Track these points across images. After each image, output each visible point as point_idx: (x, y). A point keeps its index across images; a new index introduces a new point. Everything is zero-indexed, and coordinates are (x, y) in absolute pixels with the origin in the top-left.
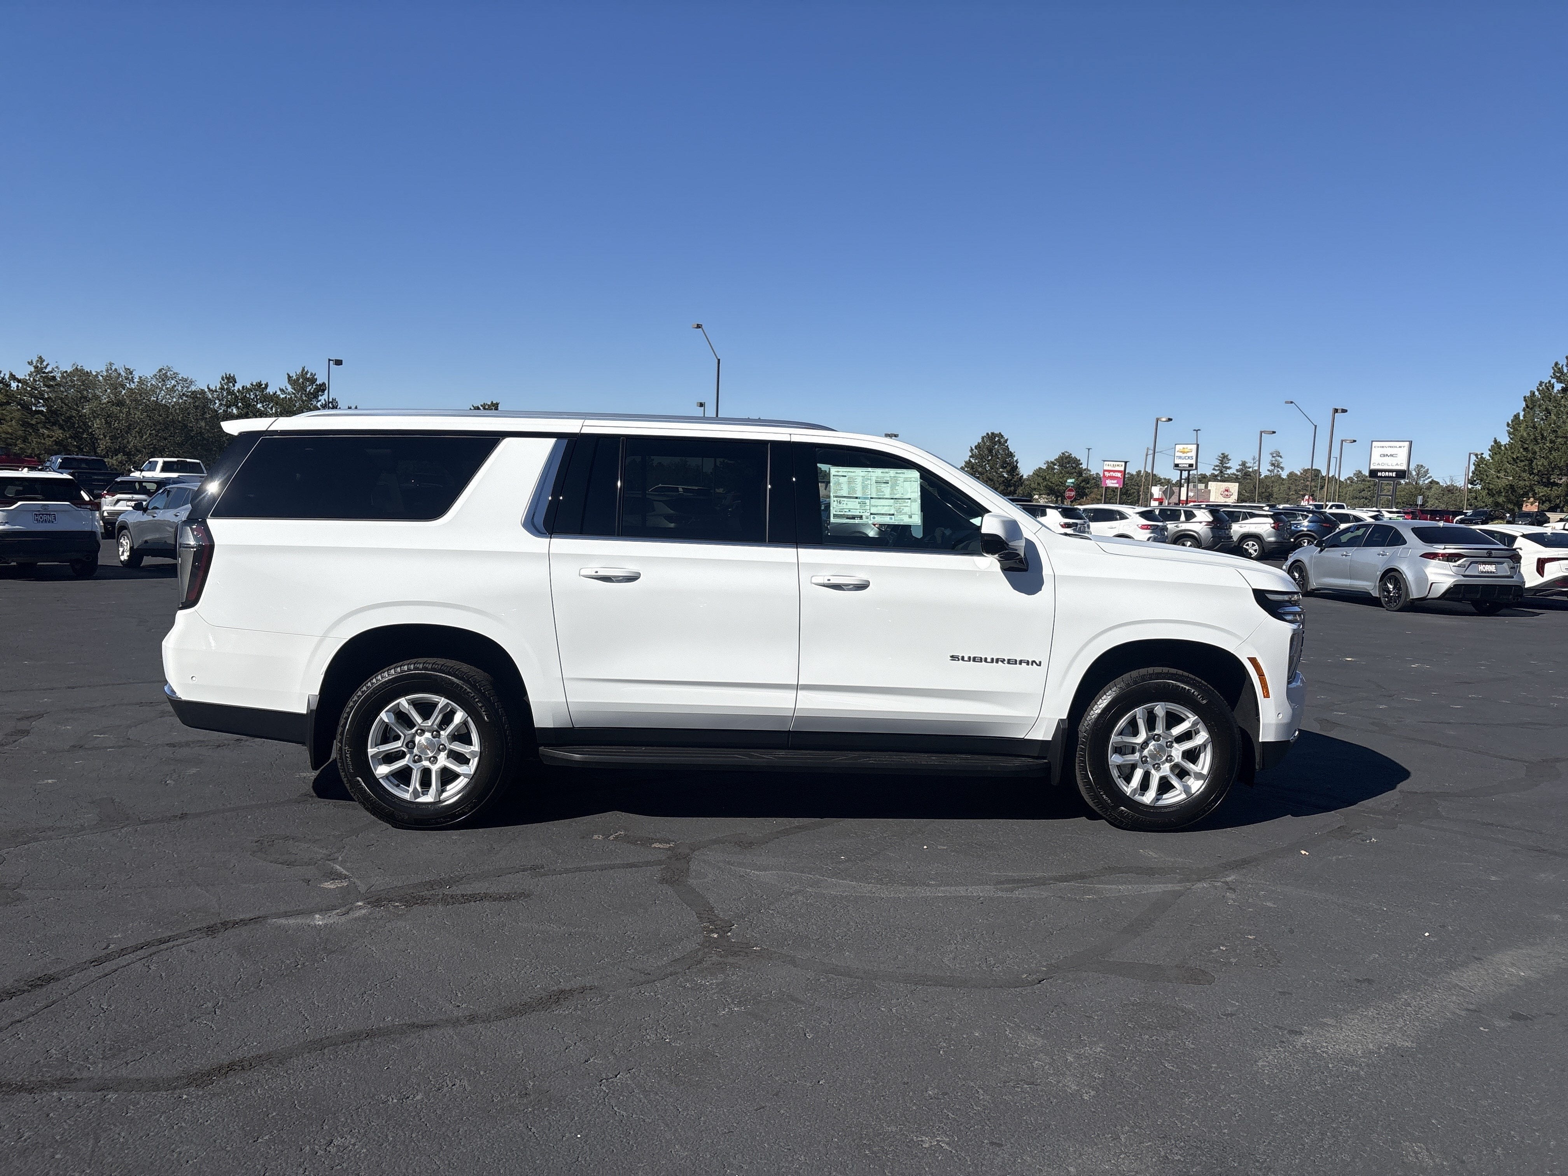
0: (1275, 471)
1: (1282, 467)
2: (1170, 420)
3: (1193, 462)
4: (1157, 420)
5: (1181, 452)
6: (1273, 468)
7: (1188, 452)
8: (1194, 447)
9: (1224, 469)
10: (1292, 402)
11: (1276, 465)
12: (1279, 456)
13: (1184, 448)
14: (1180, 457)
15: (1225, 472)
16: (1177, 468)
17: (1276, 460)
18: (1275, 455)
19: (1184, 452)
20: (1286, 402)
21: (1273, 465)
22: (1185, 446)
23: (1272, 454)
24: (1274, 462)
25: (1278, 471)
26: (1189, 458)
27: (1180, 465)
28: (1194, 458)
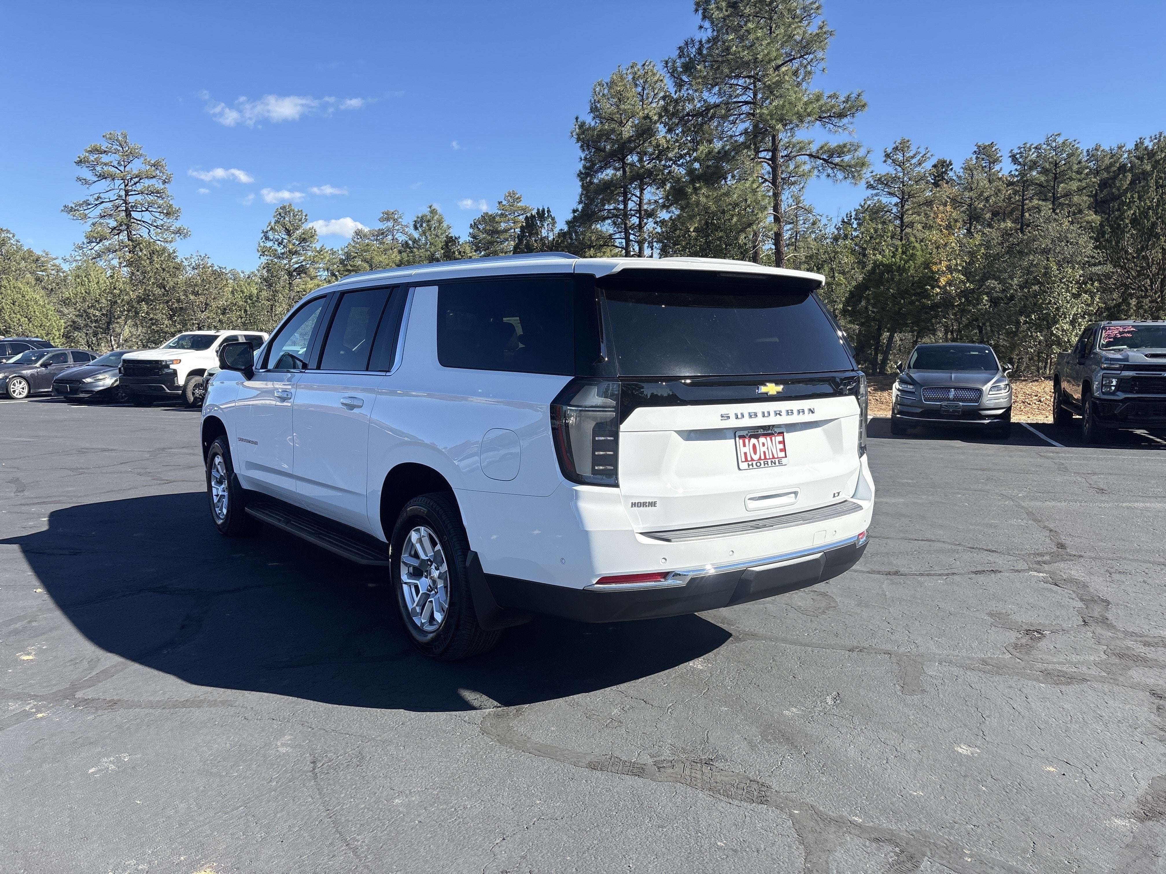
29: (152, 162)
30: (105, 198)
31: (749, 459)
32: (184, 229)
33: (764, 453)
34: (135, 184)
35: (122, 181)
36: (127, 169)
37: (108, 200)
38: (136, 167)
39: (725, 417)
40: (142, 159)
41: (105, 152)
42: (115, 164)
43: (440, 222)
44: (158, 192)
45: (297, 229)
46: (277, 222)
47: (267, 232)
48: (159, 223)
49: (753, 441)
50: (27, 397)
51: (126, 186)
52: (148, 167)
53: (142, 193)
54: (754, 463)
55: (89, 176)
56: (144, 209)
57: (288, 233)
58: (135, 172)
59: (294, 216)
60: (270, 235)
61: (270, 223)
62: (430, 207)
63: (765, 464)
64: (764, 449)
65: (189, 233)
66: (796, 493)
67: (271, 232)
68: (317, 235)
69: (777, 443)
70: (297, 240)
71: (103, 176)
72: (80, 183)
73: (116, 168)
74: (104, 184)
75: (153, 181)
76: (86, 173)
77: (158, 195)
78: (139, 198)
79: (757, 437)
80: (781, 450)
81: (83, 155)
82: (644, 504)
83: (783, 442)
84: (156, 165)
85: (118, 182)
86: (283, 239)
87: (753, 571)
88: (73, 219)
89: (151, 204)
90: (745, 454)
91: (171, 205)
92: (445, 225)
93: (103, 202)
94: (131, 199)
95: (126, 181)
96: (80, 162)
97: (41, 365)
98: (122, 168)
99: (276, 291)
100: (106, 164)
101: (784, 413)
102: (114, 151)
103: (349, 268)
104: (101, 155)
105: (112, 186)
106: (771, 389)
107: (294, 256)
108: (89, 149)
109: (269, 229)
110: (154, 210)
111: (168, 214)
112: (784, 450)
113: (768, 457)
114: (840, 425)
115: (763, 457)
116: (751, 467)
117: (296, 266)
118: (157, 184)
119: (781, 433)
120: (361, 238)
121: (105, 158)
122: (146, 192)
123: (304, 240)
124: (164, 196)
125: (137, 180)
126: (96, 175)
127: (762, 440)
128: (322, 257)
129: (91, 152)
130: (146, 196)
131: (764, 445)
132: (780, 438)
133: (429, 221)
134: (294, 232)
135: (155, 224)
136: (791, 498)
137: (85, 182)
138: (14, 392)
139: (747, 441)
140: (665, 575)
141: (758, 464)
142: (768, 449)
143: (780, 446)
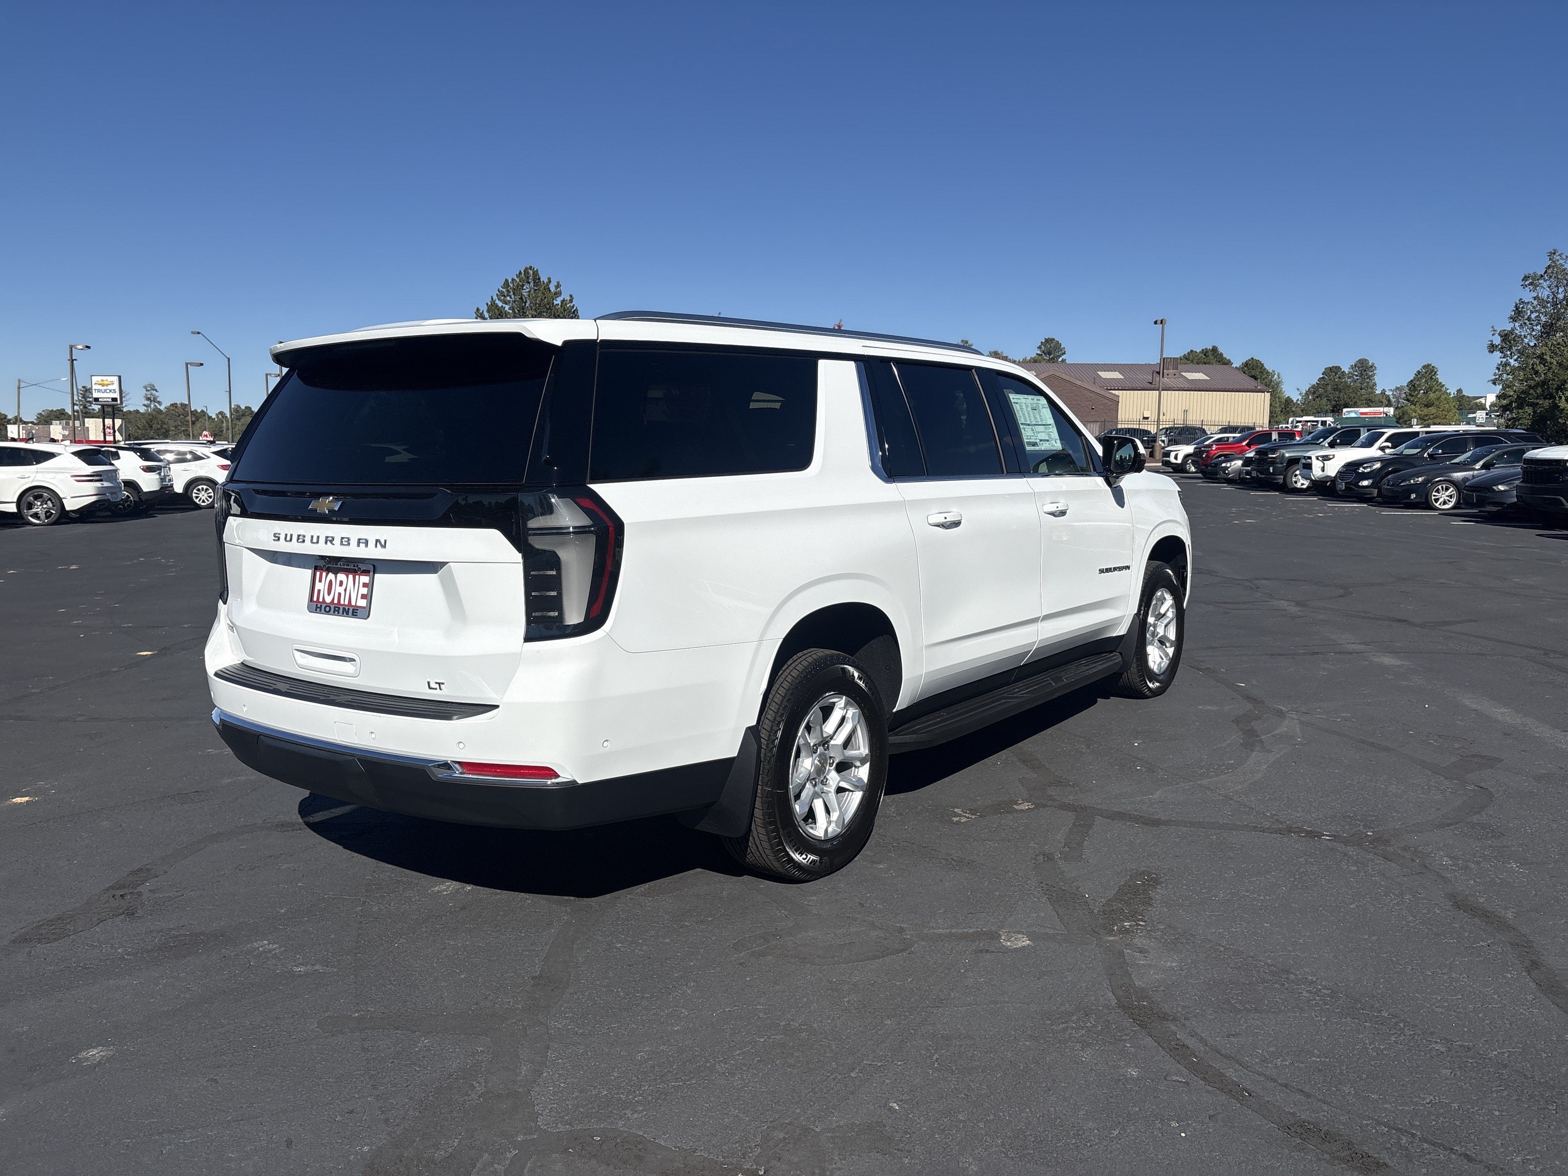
0: (152, 406)
1: (159, 401)
2: (88, 347)
3: (117, 395)
4: (71, 347)
5: (100, 384)
6: (149, 402)
7: (108, 384)
8: (116, 379)
9: (89, 404)
10: (199, 333)
11: (152, 399)
12: (154, 390)
13: (102, 380)
14: (99, 391)
15: (90, 408)
16: (97, 403)
17: (151, 394)
18: (149, 389)
19: (103, 385)
20: (192, 333)
21: (148, 399)
22: (104, 378)
23: (145, 387)
24: (149, 396)
25: (155, 406)
26: (110, 391)
27: (100, 400)
28: (118, 391)
31: (320, 598)
33: (340, 594)
39: (277, 537)
49: (331, 576)
50: (1453, 508)
54: (324, 606)
63: (335, 611)
64: (341, 590)
69: (361, 585)
79: (337, 572)
80: (364, 597)
83: (370, 586)
90: (318, 592)
97: (1482, 468)
101: (337, 541)
112: (368, 597)
113: (342, 602)
115: (336, 600)
116: (319, 610)
119: (369, 573)
127: (341, 577)
131: (341, 583)
132: (365, 579)
136: (352, 668)
138: (1437, 500)
139: (324, 574)
141: (328, 609)
142: (345, 590)
143: (364, 591)
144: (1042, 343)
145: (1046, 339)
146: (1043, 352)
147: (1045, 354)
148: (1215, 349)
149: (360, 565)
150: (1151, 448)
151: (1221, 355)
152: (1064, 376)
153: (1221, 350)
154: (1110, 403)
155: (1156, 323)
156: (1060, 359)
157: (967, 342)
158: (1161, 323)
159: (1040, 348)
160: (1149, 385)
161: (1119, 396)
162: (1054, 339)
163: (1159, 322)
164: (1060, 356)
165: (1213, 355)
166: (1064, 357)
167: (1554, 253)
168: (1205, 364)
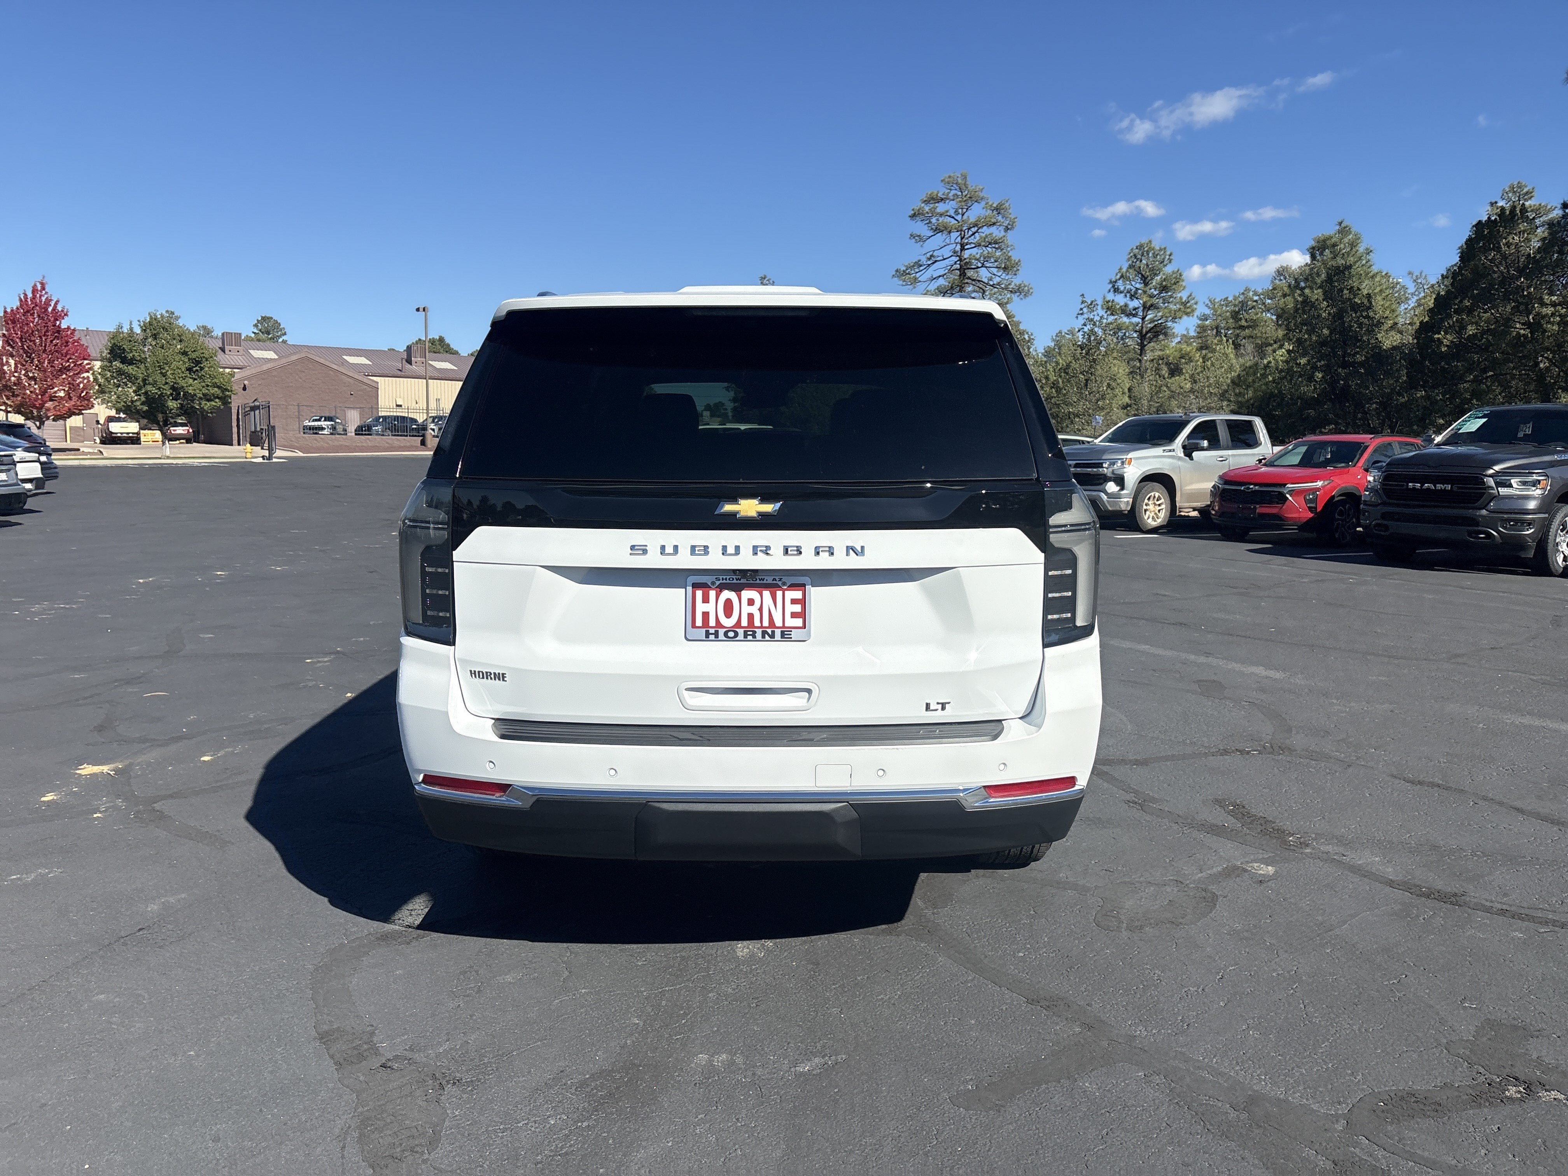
29: (995, 205)
30: (939, 256)
31: (712, 622)
32: (1025, 286)
33: (750, 615)
34: (973, 234)
35: (958, 233)
36: (965, 217)
37: (941, 258)
38: (976, 212)
39: (639, 550)
40: (983, 203)
41: (942, 199)
42: (952, 212)
43: (1353, 245)
44: (996, 243)
45: (1156, 275)
46: (1130, 267)
47: (1116, 282)
48: (996, 280)
49: (727, 594)
51: (962, 238)
52: (989, 212)
53: (980, 245)
54: (722, 631)
55: (925, 231)
56: (980, 265)
57: (1145, 281)
58: (972, 220)
59: (1155, 256)
60: (1120, 284)
61: (1121, 269)
62: (1340, 224)
63: (746, 636)
64: (752, 609)
65: (1031, 291)
66: (809, 691)
67: (1121, 281)
68: (1183, 281)
69: (788, 601)
70: (1155, 289)
71: (937, 230)
72: (914, 240)
73: (953, 217)
74: (940, 238)
75: (993, 229)
76: (922, 229)
77: (997, 246)
78: (974, 251)
79: (737, 589)
80: (795, 615)
81: (918, 205)
82: (487, 675)
83: (803, 602)
84: (998, 209)
85: (955, 235)
86: (1137, 289)
87: (659, 808)
88: (903, 285)
89: (987, 258)
90: (706, 615)
91: (1010, 257)
92: (1361, 249)
93: (936, 261)
94: (966, 254)
95: (963, 233)
96: (913, 216)
98: (959, 217)
99: (1094, 360)
100: (941, 215)
101: (775, 551)
102: (952, 198)
103: (1243, 323)
104: (937, 205)
105: (948, 241)
106: (749, 507)
107: (1150, 312)
108: (925, 199)
109: (1118, 277)
110: (991, 265)
111: (1005, 269)
112: (802, 615)
113: (757, 624)
114: (959, 580)
115: (744, 623)
116: (712, 637)
117: (1151, 325)
118: (996, 232)
119: (801, 586)
120: (1285, 278)
121: (941, 207)
122: (983, 244)
123: (1164, 288)
124: (1003, 246)
125: (974, 230)
126: (932, 229)
127: (746, 594)
128: (1189, 310)
129: (926, 202)
130: (984, 249)
131: (751, 602)
132: (798, 595)
133: (1334, 245)
134: (1152, 279)
135: (991, 283)
136: (798, 700)
137: (918, 238)
139: (712, 594)
140: (503, 788)
141: (731, 634)
142: (761, 609)
143: (798, 608)
144: (258, 320)
145: (262, 317)
146: (260, 330)
147: (262, 333)
148: (441, 340)
149: (784, 579)
150: (421, 436)
151: (448, 345)
152: (317, 359)
153: (447, 341)
154: (369, 389)
155: (418, 310)
156: (280, 340)
157: (173, 313)
158: (424, 310)
159: (256, 326)
160: (399, 373)
161: (378, 383)
162: (272, 318)
163: (421, 310)
164: (280, 337)
165: (440, 345)
166: (284, 338)
167: (765, 278)
168: (435, 353)
